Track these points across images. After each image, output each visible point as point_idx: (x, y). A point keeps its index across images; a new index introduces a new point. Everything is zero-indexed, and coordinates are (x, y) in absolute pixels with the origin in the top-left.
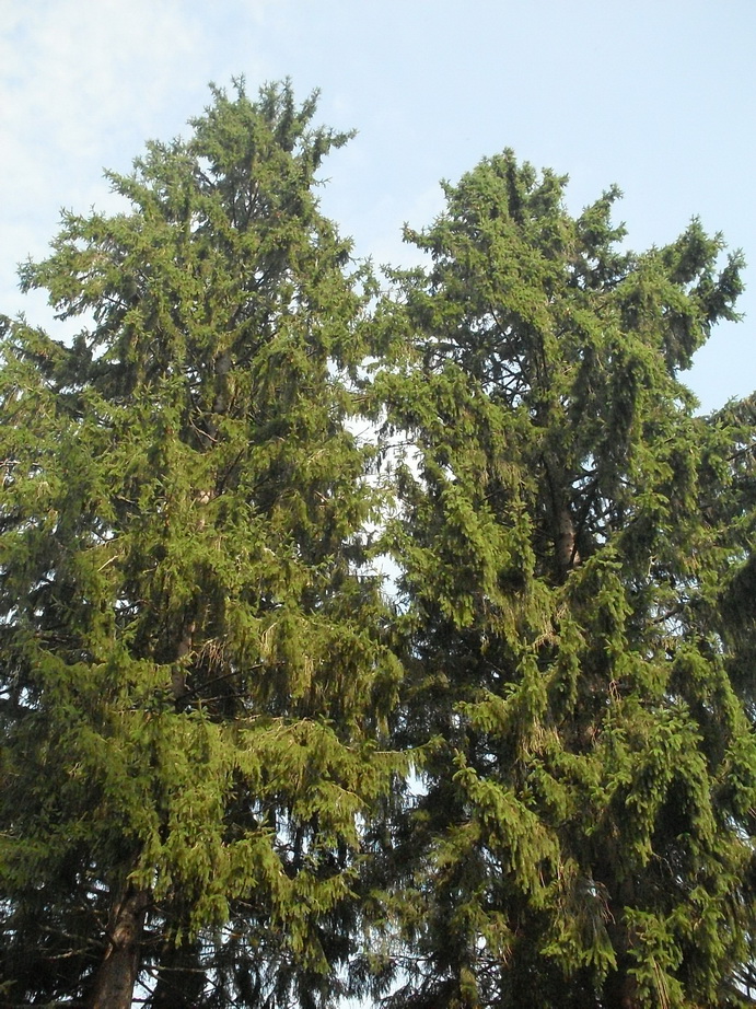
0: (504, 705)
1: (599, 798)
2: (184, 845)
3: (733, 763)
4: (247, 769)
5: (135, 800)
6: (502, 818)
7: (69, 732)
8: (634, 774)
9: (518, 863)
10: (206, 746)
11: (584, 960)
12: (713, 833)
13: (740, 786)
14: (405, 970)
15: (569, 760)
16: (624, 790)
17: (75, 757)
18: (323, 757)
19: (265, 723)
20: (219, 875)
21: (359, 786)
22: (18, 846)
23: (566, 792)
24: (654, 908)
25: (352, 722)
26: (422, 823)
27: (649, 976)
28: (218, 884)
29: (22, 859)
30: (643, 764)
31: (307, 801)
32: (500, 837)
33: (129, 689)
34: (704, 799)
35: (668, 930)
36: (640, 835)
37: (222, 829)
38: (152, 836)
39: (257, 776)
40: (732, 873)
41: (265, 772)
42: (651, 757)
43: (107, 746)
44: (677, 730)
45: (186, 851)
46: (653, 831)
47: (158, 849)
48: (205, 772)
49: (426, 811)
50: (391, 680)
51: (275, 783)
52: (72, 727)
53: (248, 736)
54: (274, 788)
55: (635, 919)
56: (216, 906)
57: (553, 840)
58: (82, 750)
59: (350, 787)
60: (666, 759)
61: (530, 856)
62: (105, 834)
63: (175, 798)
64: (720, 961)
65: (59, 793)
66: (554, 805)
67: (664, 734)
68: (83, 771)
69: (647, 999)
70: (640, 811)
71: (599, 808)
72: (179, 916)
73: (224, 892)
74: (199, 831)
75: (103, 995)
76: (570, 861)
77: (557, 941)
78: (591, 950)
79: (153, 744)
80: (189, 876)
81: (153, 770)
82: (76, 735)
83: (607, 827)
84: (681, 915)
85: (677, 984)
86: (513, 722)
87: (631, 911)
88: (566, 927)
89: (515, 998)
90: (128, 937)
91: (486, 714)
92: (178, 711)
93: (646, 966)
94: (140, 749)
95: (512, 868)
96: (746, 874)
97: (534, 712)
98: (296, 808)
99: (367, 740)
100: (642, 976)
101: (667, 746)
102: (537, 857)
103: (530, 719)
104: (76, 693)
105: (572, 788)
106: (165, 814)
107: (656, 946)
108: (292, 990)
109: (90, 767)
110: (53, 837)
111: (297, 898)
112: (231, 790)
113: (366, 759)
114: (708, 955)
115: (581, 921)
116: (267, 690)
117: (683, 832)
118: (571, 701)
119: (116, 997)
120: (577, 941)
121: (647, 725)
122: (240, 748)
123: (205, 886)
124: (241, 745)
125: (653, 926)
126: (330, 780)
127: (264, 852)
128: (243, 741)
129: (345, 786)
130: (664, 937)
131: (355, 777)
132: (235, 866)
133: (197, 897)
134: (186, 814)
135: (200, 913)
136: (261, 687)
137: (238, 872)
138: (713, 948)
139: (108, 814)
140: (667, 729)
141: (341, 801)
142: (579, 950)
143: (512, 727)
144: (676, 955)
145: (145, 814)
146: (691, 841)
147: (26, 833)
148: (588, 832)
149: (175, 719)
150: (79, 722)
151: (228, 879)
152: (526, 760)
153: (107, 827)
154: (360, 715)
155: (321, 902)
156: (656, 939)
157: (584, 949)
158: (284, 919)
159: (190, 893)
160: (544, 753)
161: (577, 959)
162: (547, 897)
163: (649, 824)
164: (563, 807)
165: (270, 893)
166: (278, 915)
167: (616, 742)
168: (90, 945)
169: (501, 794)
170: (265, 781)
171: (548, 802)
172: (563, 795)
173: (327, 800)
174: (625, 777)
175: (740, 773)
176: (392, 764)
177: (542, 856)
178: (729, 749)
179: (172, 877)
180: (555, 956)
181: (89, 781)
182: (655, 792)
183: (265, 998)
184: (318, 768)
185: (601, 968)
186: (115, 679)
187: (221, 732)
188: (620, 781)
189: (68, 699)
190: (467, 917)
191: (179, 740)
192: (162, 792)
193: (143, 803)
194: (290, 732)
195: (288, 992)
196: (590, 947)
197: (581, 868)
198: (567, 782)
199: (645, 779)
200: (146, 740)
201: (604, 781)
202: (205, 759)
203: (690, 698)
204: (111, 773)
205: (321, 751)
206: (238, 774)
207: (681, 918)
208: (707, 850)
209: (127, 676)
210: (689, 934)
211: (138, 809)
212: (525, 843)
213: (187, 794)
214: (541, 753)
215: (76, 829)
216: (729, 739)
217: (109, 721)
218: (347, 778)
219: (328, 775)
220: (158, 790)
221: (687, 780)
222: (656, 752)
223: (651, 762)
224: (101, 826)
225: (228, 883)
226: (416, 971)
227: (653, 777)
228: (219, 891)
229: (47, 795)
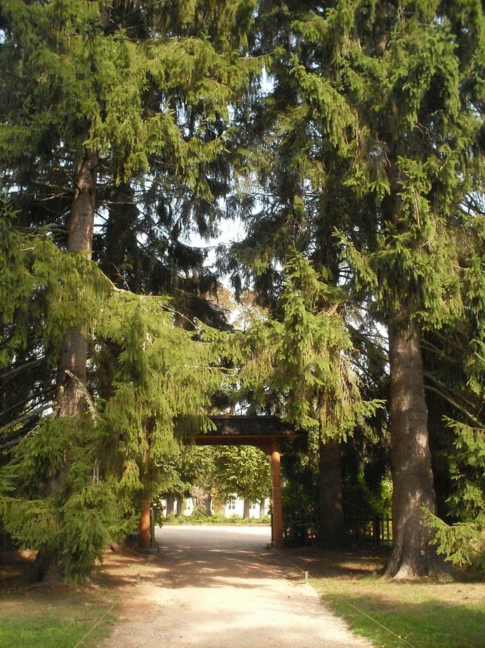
0: (325, 23)
1: (385, 86)
2: (117, 122)
3: (476, 64)
4: (155, 72)
5: (83, 94)
6: (321, 99)
7: (35, 54)
8: (409, 70)
9: (331, 127)
10: (127, 57)
11: (371, 188)
12: (458, 110)
13: (479, 79)
14: (261, 202)
15: (366, 61)
16: (402, 81)
17: (41, 70)
18: (204, 62)
19: (165, 41)
20: (140, 141)
21: (229, 81)
22: (11, 131)
23: (364, 83)
24: (416, 157)
25: (223, 38)
26: (270, 106)
27: (410, 197)
28: (140, 146)
29: (15, 138)
30: (415, 63)
31: (195, 92)
32: (320, 111)
33: (72, 20)
34: (454, 87)
35: (424, 170)
36: (410, 110)
37: (140, 111)
38: (96, 118)
39: (162, 77)
40: (467, 136)
41: (166, 73)
42: (422, 58)
43: (61, 61)
44: (441, 40)
45: (118, 125)
46: (419, 108)
47: (100, 125)
48: (127, 75)
49: (273, 98)
50: (248, 8)
51: (174, 80)
52: (36, 49)
53: (154, 50)
54: (173, 84)
55: (404, 163)
56: (140, 160)
57: (354, 114)
58: (45, 64)
59: (223, 82)
60: (432, 60)
61: (339, 124)
62: (66, 118)
63: (108, 92)
64: (453, 189)
65: (33, 95)
66: (356, 91)
67: (432, 43)
68: (47, 79)
69: (407, 210)
70: (411, 94)
71: (385, 92)
72: (117, 168)
73: (144, 150)
74: (126, 113)
75: (76, 220)
76: (365, 127)
77: (354, 177)
78: (375, 182)
79: (91, 57)
80: (121, 142)
81: (93, 75)
82: (39, 54)
83: (389, 104)
84: (433, 162)
85: (426, 202)
86: (330, 35)
87: (402, 158)
88: (360, 168)
89: (327, 212)
90: (87, 185)
91: (312, 29)
92: (106, 35)
93: (408, 191)
94: (83, 62)
95: (327, 131)
96: (476, 138)
97: (345, 28)
98: (188, 96)
99: (233, 50)
100: (405, 197)
101: (433, 50)
102: (344, 124)
103: (342, 33)
104: (35, 25)
105: (368, 80)
106: (103, 103)
107: (416, 179)
108: (191, 216)
109: (51, 76)
110: (33, 122)
111: (191, 154)
112: (145, 85)
113: (233, 63)
114: (446, 186)
115: (370, 164)
116: (165, 19)
117: (439, 109)
118: (370, 20)
119: (84, 221)
120: (366, 177)
121: (421, 38)
122: (149, 59)
123: (132, 147)
124: (151, 57)
125: (414, 167)
126: (209, 77)
127: (168, 125)
128: (151, 54)
129: (220, 81)
130: (421, 174)
131: (226, 75)
132: (150, 134)
133: (127, 154)
134: (117, 103)
135: (130, 164)
136: (162, 16)
137: (153, 137)
138: (450, 182)
139: (67, 106)
140: (434, 38)
141: (217, 91)
142: (368, 182)
143: (330, 39)
144: (427, 186)
145: (90, 103)
146: (443, 114)
147: (15, 122)
148: (377, 108)
149: (104, 41)
150: (40, 44)
151: (147, 142)
152: (338, 61)
153: (66, 114)
154: (229, 33)
155: (207, 156)
156: (416, 175)
157: (370, 182)
158: (183, 167)
159: (123, 152)
160: (351, 56)
161: (366, 188)
162: (349, 150)
163: (417, 103)
164: (362, 92)
165: (174, 151)
166: (179, 165)
167: (399, 49)
168: (64, 191)
169: (321, 83)
170: (168, 78)
171: (352, 88)
172: (362, 84)
173: (208, 90)
174: (403, 72)
175: (480, 70)
176: (250, 65)
177: (347, 124)
178: (476, 55)
179: (111, 142)
180: (351, 186)
181: (51, 86)
182: (422, 82)
183: (176, 221)
184: (202, 69)
185: (380, 193)
186: (61, 13)
187: (136, 48)
188: (400, 75)
189: (31, 29)
190: (298, 165)
191: (109, 55)
192: (100, 89)
193: (89, 96)
194: (182, 46)
195: (189, 217)
196: (374, 180)
197: (371, 132)
198: (365, 76)
199: (417, 72)
200: (86, 55)
201: (390, 74)
202: (127, 66)
203: (452, 18)
204: (65, 78)
205: (203, 58)
206: (149, 75)
207: (433, 163)
208: (453, 121)
209: (69, 11)
210: (436, 173)
211: (85, 100)
212: (336, 115)
213: (117, 89)
214: (349, 57)
215: (47, 116)
216: (475, 48)
217: (61, 44)
218: (221, 75)
219: (208, 74)
220: (97, 87)
221: (445, 74)
222: (425, 55)
223: (421, 62)
224: (62, 113)
225: (147, 145)
226: (268, 202)
227: (422, 72)
228: (141, 150)
229: (26, 96)
